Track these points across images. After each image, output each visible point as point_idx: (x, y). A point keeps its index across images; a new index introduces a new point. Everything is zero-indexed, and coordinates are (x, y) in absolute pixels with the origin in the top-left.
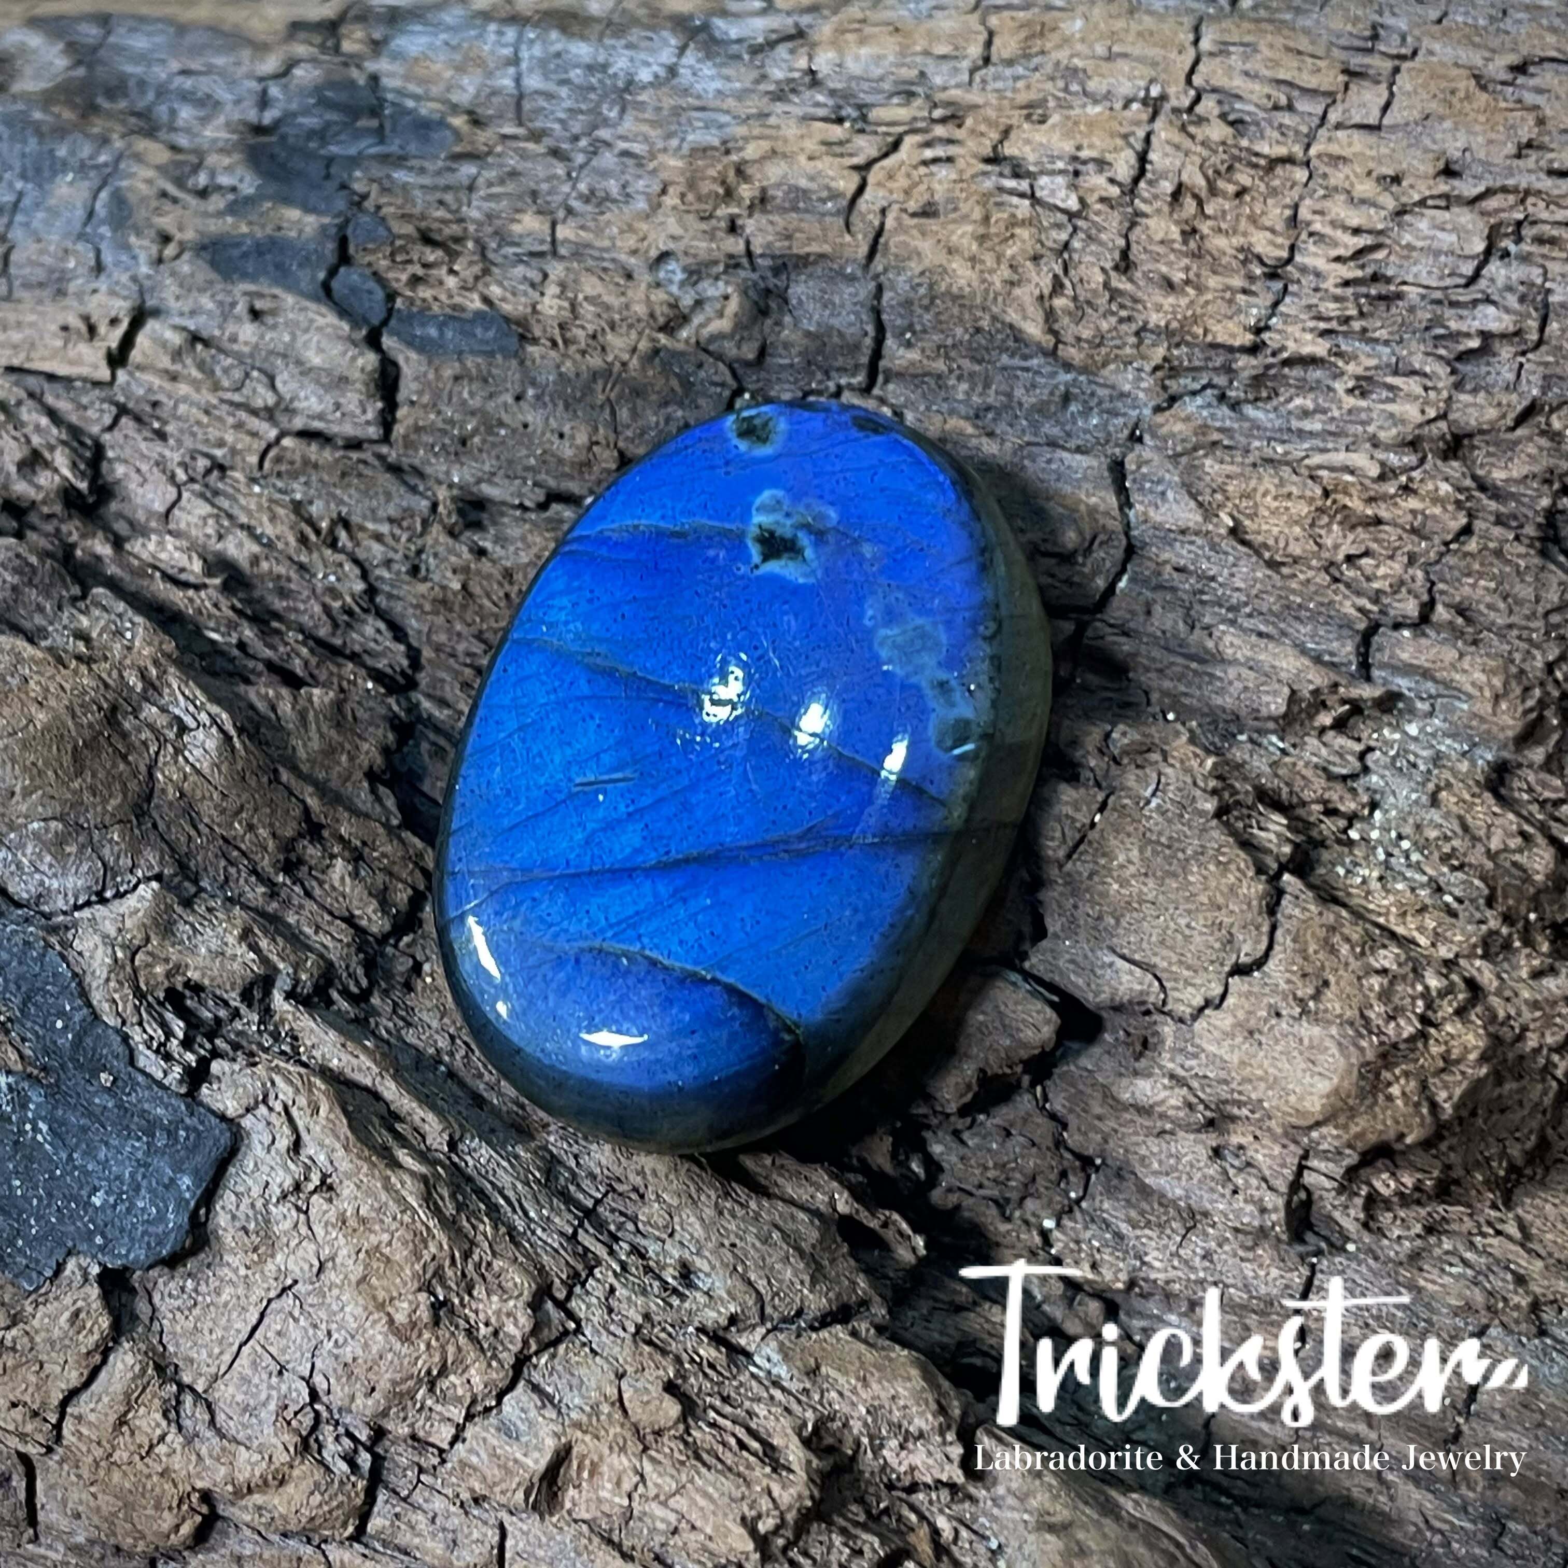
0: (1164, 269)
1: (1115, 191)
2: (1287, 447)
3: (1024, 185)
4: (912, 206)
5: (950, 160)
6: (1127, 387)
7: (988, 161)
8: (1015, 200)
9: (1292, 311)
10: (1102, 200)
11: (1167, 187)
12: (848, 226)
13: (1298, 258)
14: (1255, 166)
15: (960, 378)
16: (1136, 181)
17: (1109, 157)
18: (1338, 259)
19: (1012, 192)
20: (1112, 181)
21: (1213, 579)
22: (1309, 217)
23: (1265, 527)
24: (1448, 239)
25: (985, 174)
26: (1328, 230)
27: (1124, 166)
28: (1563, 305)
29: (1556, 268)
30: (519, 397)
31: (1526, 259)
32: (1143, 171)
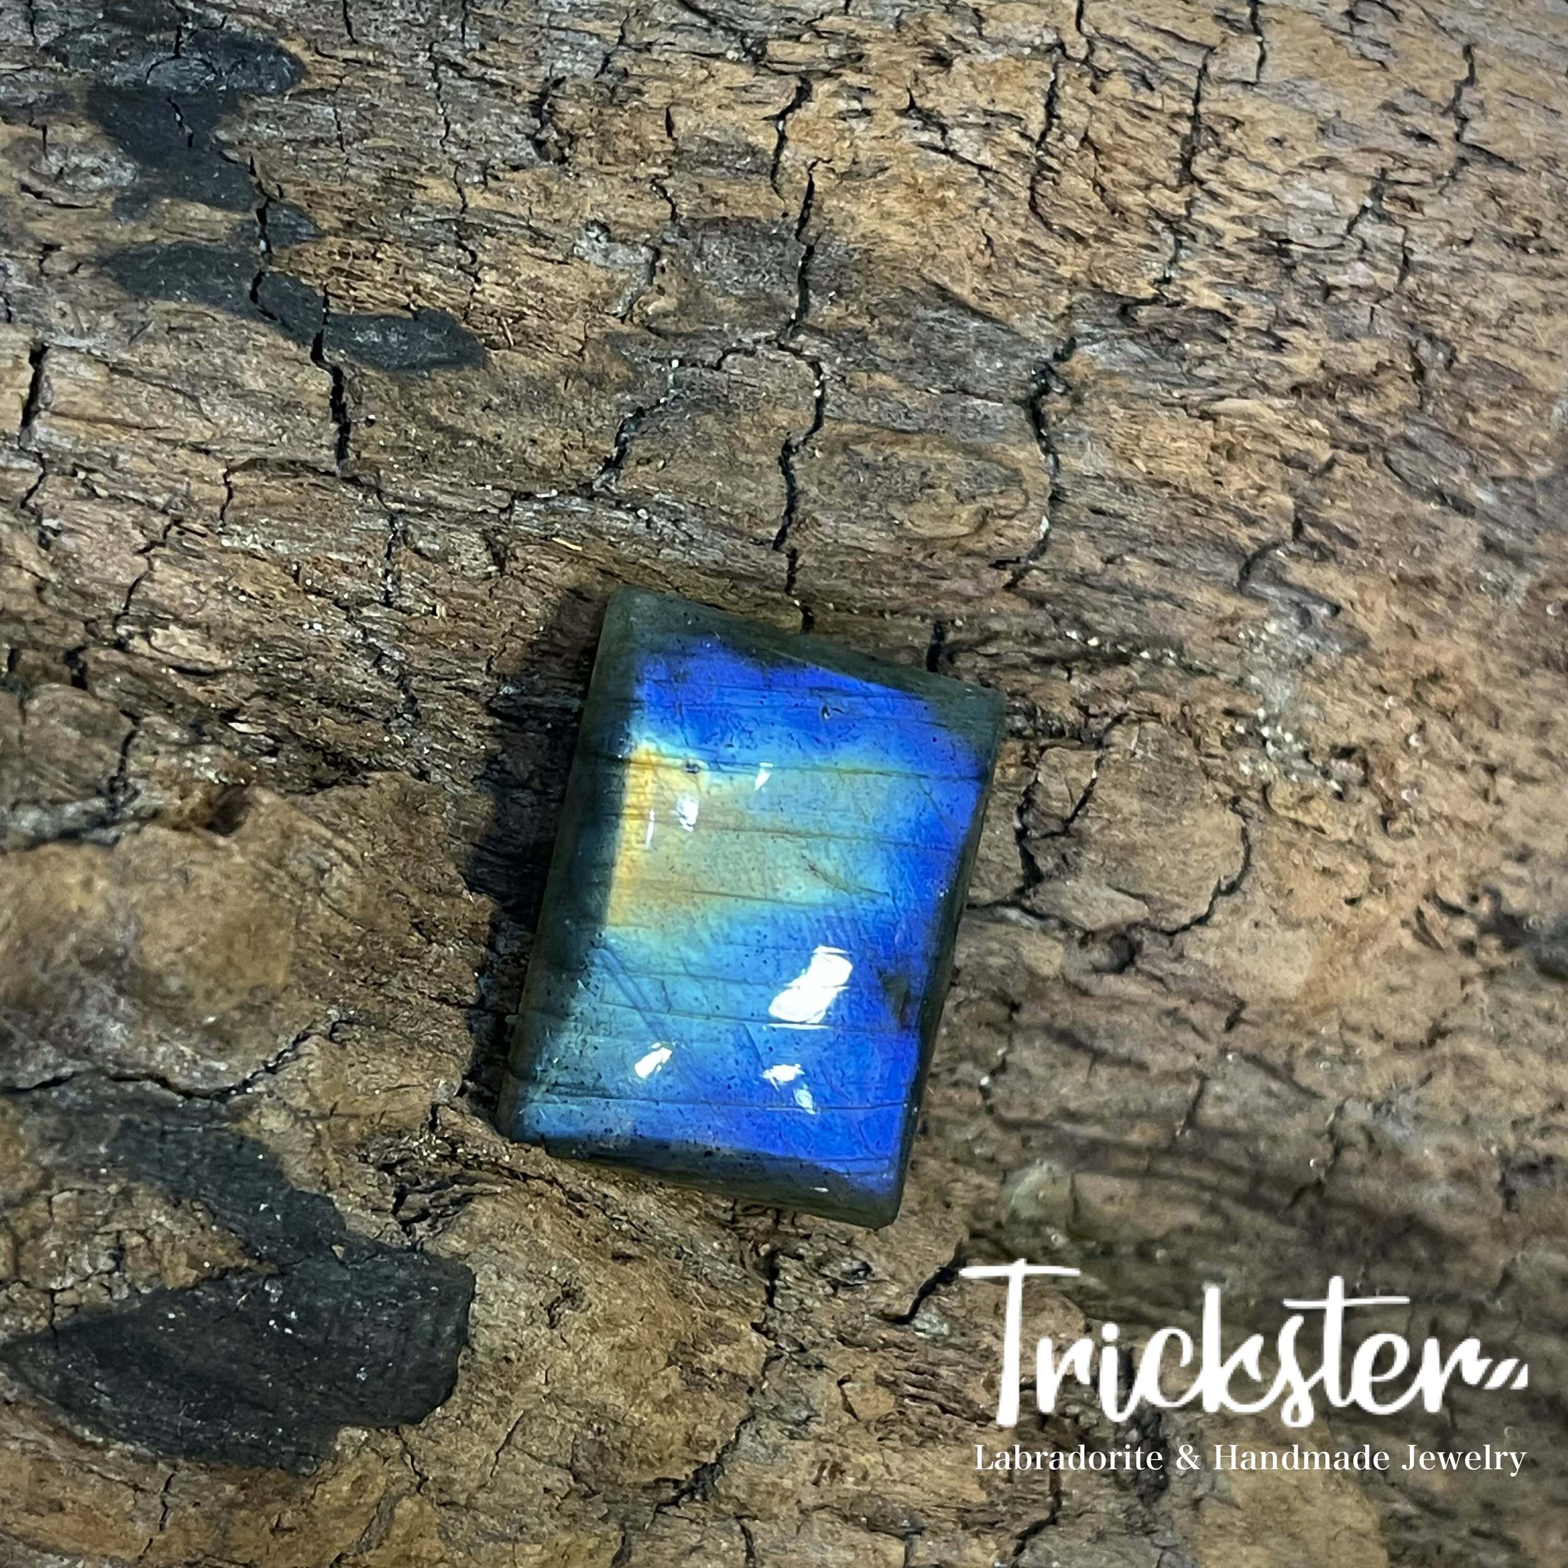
0: (1072, 224)
1: (1026, 146)
2: (1184, 392)
3: (935, 137)
4: (841, 166)
5: (867, 112)
6: (1031, 334)
7: (903, 113)
8: (933, 155)
9: (1189, 265)
10: (1012, 154)
11: (1072, 141)
12: (775, 185)
13: (1195, 217)
14: (1145, 117)
15: (879, 332)
16: (1043, 135)
17: (1020, 112)
18: (1233, 219)
19: (930, 147)
20: (1023, 135)
21: (1123, 517)
22: (1203, 176)
23: (1166, 468)
24: (1325, 199)
25: (901, 127)
26: (1223, 190)
27: (1036, 122)
28: (1422, 264)
29: (1416, 230)
30: (487, 407)
31: (1384, 218)
32: (1049, 125)
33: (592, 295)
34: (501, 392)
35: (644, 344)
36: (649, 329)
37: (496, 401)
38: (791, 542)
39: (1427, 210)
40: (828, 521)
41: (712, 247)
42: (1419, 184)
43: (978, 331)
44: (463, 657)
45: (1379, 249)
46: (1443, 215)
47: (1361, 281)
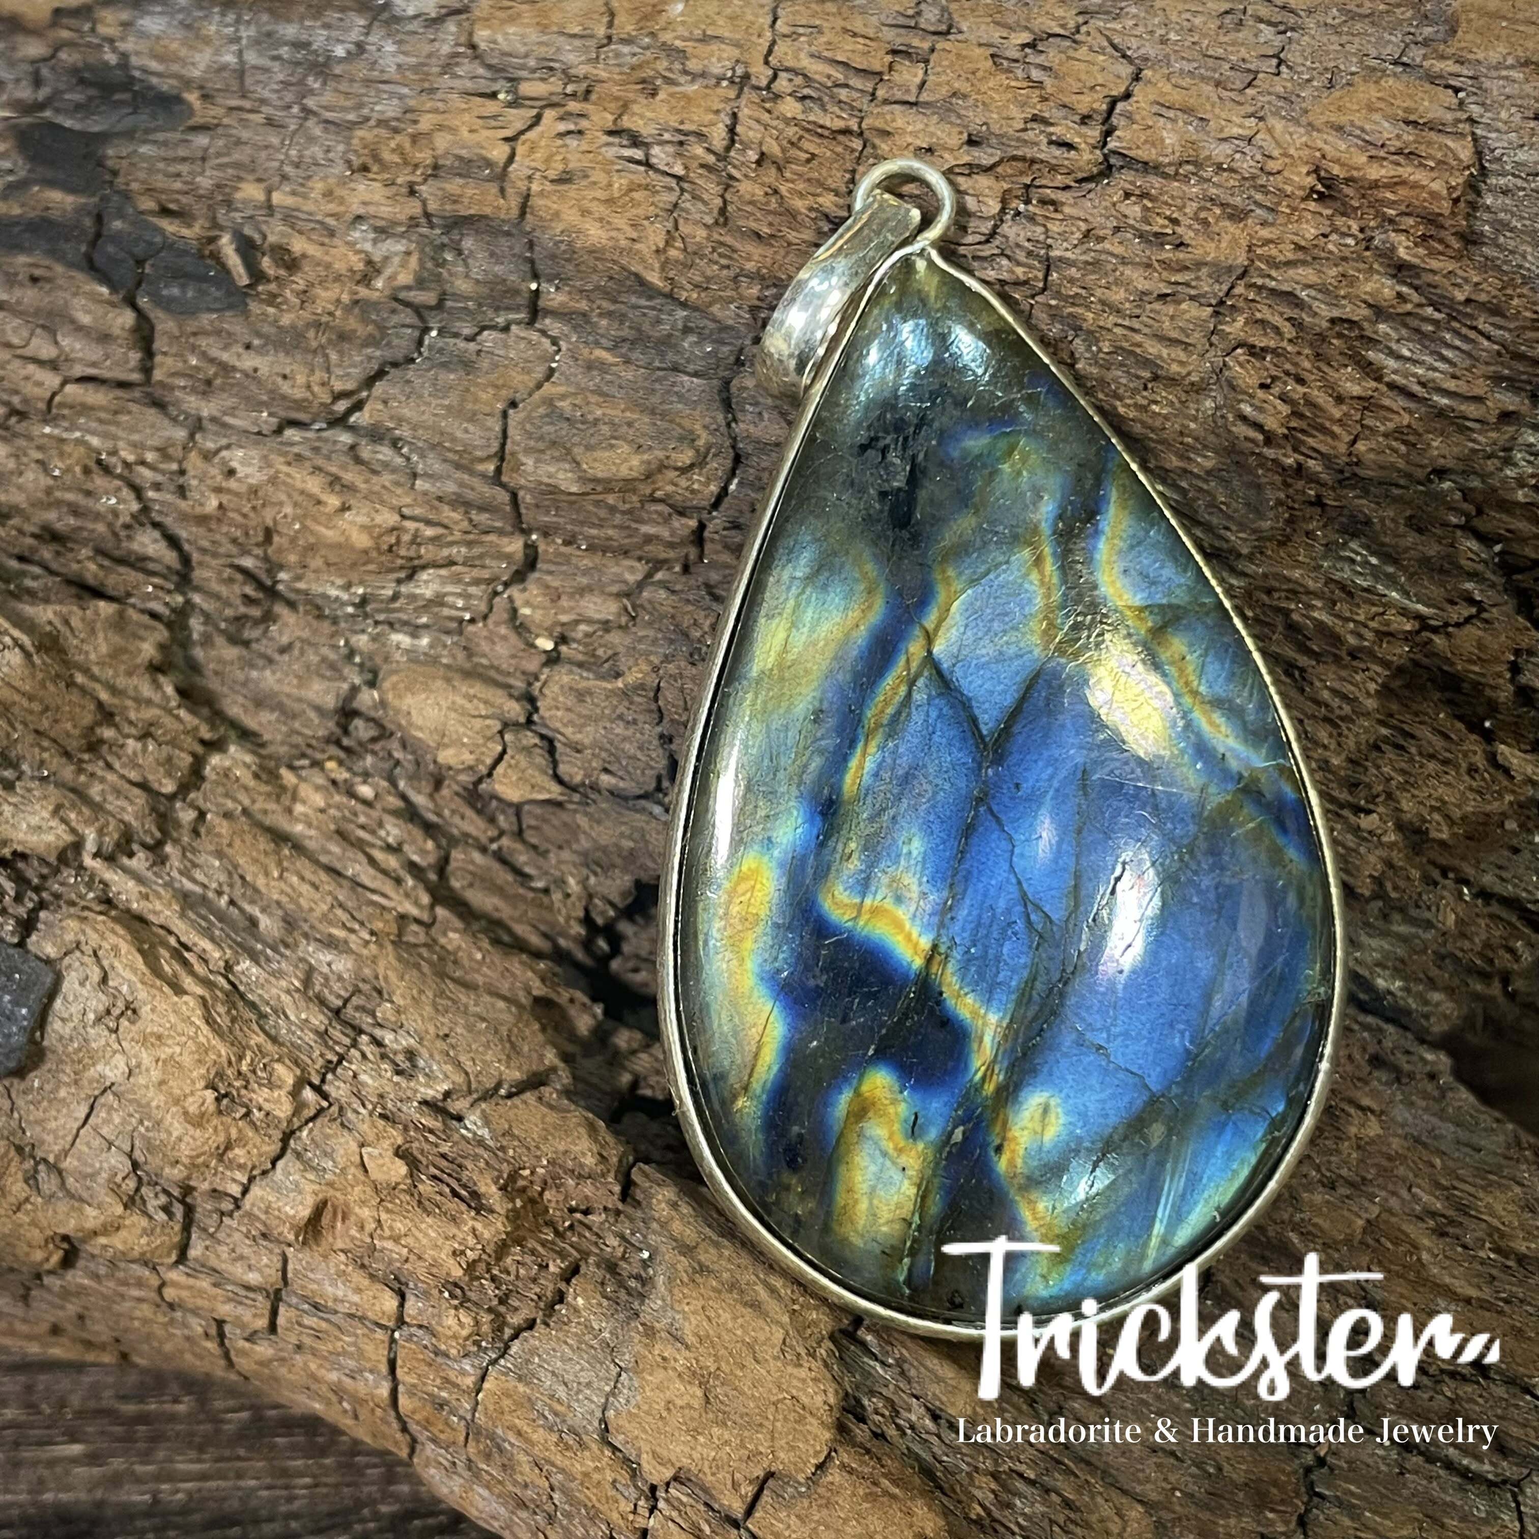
0: (754, 225)
1: (711, 159)
3: (638, 154)
4: (552, 174)
5: (580, 132)
6: (730, 322)
7: (611, 133)
8: (633, 167)
10: (702, 166)
11: (753, 156)
12: (502, 191)
14: (821, 136)
15: (600, 315)
16: (728, 149)
17: (705, 130)
19: (631, 160)
20: (708, 150)
24: (971, 202)
25: (608, 144)
27: (717, 138)
28: (1060, 259)
29: (1054, 227)
30: (248, 347)
31: (1032, 219)
32: (733, 142)
33: (351, 270)
34: (259, 335)
35: (394, 311)
36: (396, 299)
37: (256, 342)
38: (504, 479)
39: (1067, 210)
40: (529, 462)
41: (468, 244)
42: (1067, 188)
43: (687, 319)
44: (234, 541)
45: (1018, 245)
46: (1082, 215)
47: (1005, 276)
